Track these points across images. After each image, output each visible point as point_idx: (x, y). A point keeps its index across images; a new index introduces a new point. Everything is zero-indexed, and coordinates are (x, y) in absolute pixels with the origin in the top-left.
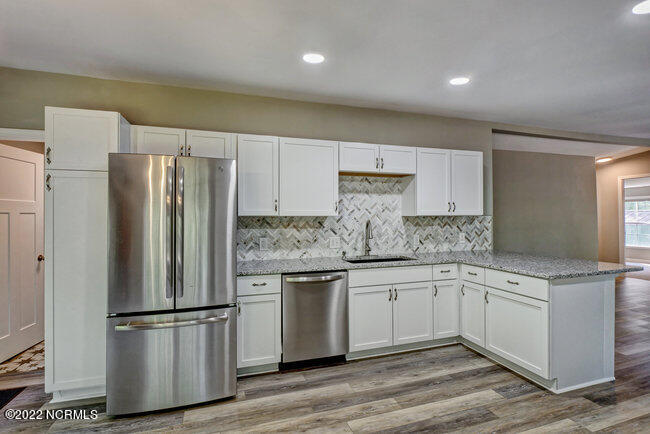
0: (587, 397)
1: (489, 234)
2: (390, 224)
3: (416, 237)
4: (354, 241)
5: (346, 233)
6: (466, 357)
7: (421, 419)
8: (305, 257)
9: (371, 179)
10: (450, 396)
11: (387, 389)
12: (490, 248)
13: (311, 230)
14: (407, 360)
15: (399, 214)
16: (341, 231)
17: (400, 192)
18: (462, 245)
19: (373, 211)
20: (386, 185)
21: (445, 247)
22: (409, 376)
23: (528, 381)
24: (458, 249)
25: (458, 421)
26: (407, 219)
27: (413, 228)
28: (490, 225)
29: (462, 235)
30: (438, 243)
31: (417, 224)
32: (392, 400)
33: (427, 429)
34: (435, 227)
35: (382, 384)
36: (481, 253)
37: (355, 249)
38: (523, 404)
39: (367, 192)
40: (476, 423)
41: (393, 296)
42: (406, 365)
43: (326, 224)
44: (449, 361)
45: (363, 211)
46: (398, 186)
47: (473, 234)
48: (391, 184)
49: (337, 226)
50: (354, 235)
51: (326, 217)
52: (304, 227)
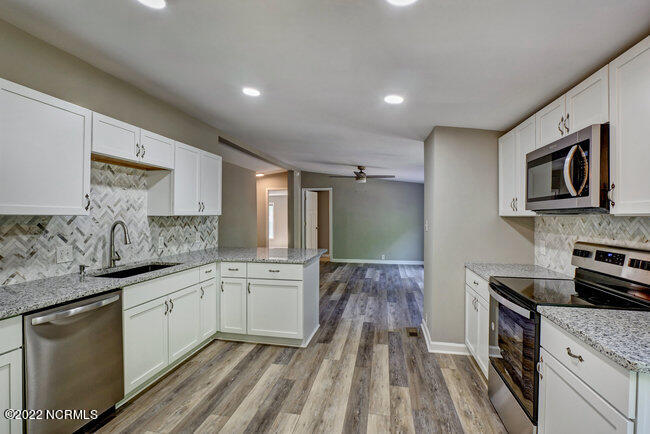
0: (320, 342)
1: (216, 232)
2: (136, 225)
3: (161, 240)
4: (92, 249)
5: (82, 239)
6: (230, 348)
7: (253, 415)
8: (13, 282)
9: (115, 167)
10: (253, 385)
11: (197, 409)
12: (217, 246)
13: (25, 238)
14: (185, 375)
15: (145, 213)
16: (74, 237)
17: (147, 187)
18: (199, 245)
19: (117, 210)
20: (131, 177)
21: (185, 248)
22: (203, 388)
23: (286, 347)
24: (195, 249)
25: (276, 399)
26: (152, 219)
27: (158, 229)
28: (216, 224)
29: (198, 234)
30: (180, 244)
31: (161, 225)
32: (212, 417)
33: (264, 419)
34: (178, 227)
35: (186, 408)
36: (211, 251)
37: (94, 260)
38: (298, 363)
39: (109, 184)
40: (287, 393)
41: (169, 307)
42: (189, 380)
43: (50, 227)
44: (222, 357)
45: (105, 209)
46: (144, 180)
47: (206, 234)
48: (137, 177)
49: (67, 230)
50: (93, 241)
51: (51, 217)
52: (11, 233)
